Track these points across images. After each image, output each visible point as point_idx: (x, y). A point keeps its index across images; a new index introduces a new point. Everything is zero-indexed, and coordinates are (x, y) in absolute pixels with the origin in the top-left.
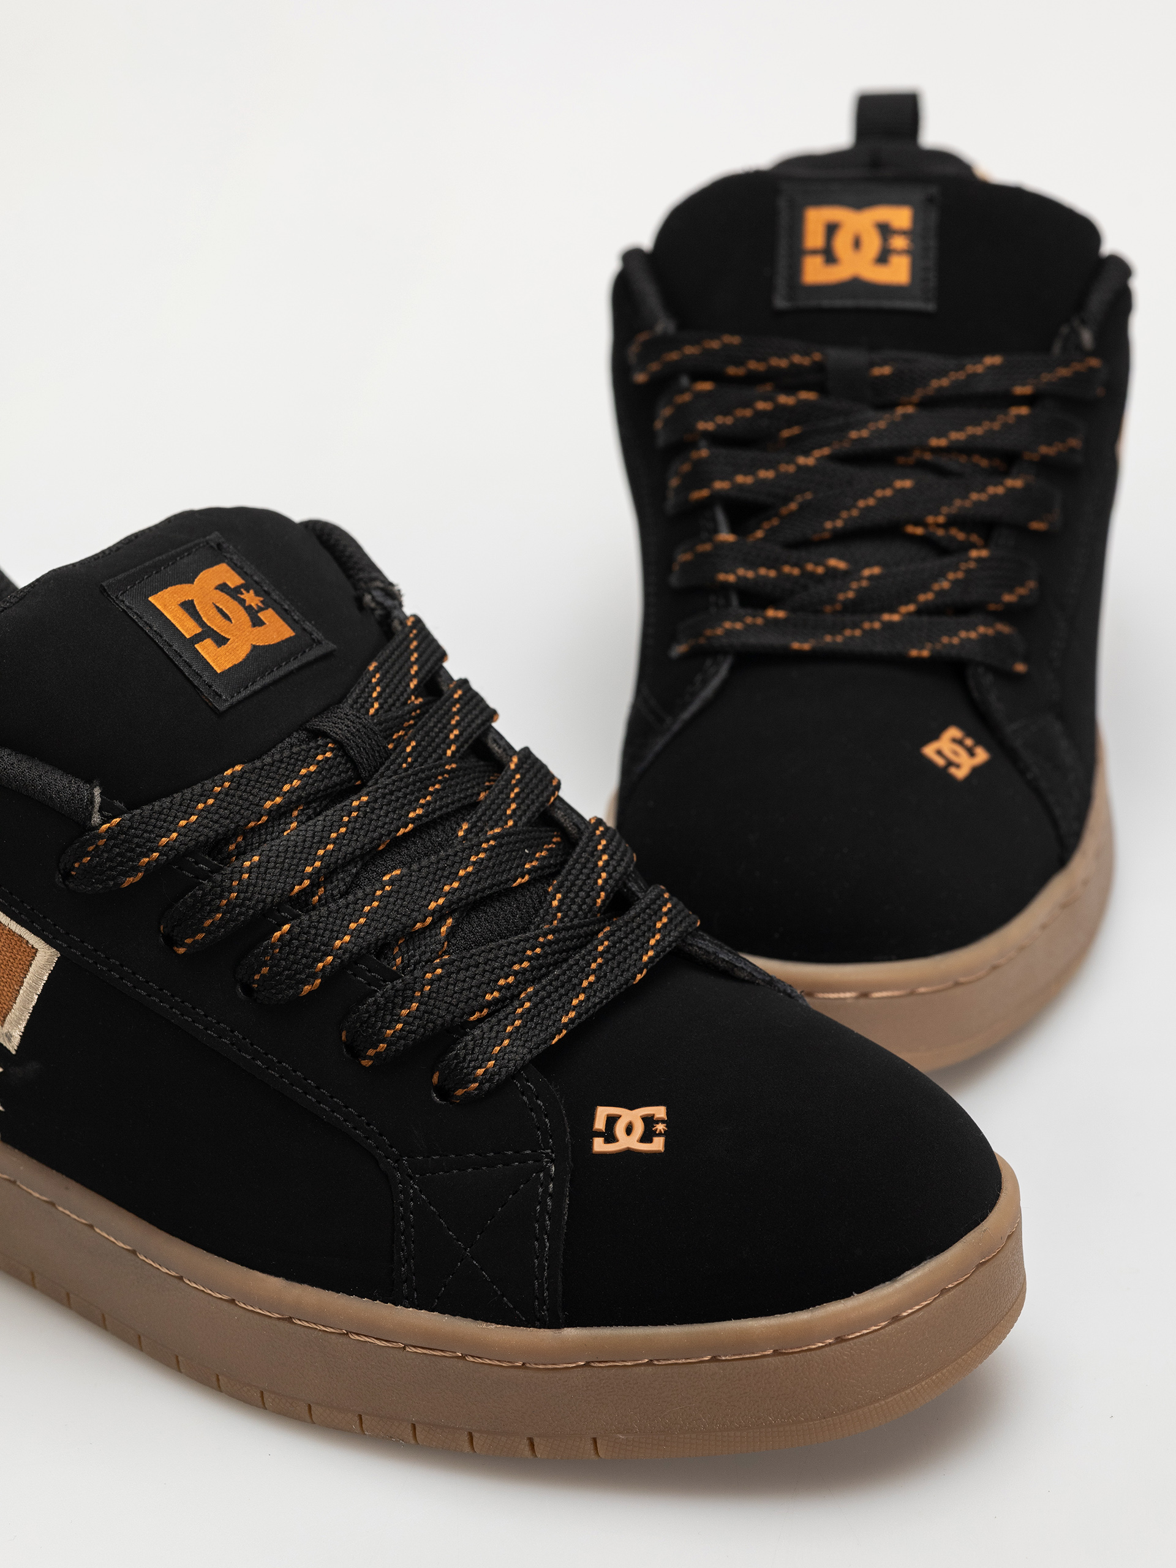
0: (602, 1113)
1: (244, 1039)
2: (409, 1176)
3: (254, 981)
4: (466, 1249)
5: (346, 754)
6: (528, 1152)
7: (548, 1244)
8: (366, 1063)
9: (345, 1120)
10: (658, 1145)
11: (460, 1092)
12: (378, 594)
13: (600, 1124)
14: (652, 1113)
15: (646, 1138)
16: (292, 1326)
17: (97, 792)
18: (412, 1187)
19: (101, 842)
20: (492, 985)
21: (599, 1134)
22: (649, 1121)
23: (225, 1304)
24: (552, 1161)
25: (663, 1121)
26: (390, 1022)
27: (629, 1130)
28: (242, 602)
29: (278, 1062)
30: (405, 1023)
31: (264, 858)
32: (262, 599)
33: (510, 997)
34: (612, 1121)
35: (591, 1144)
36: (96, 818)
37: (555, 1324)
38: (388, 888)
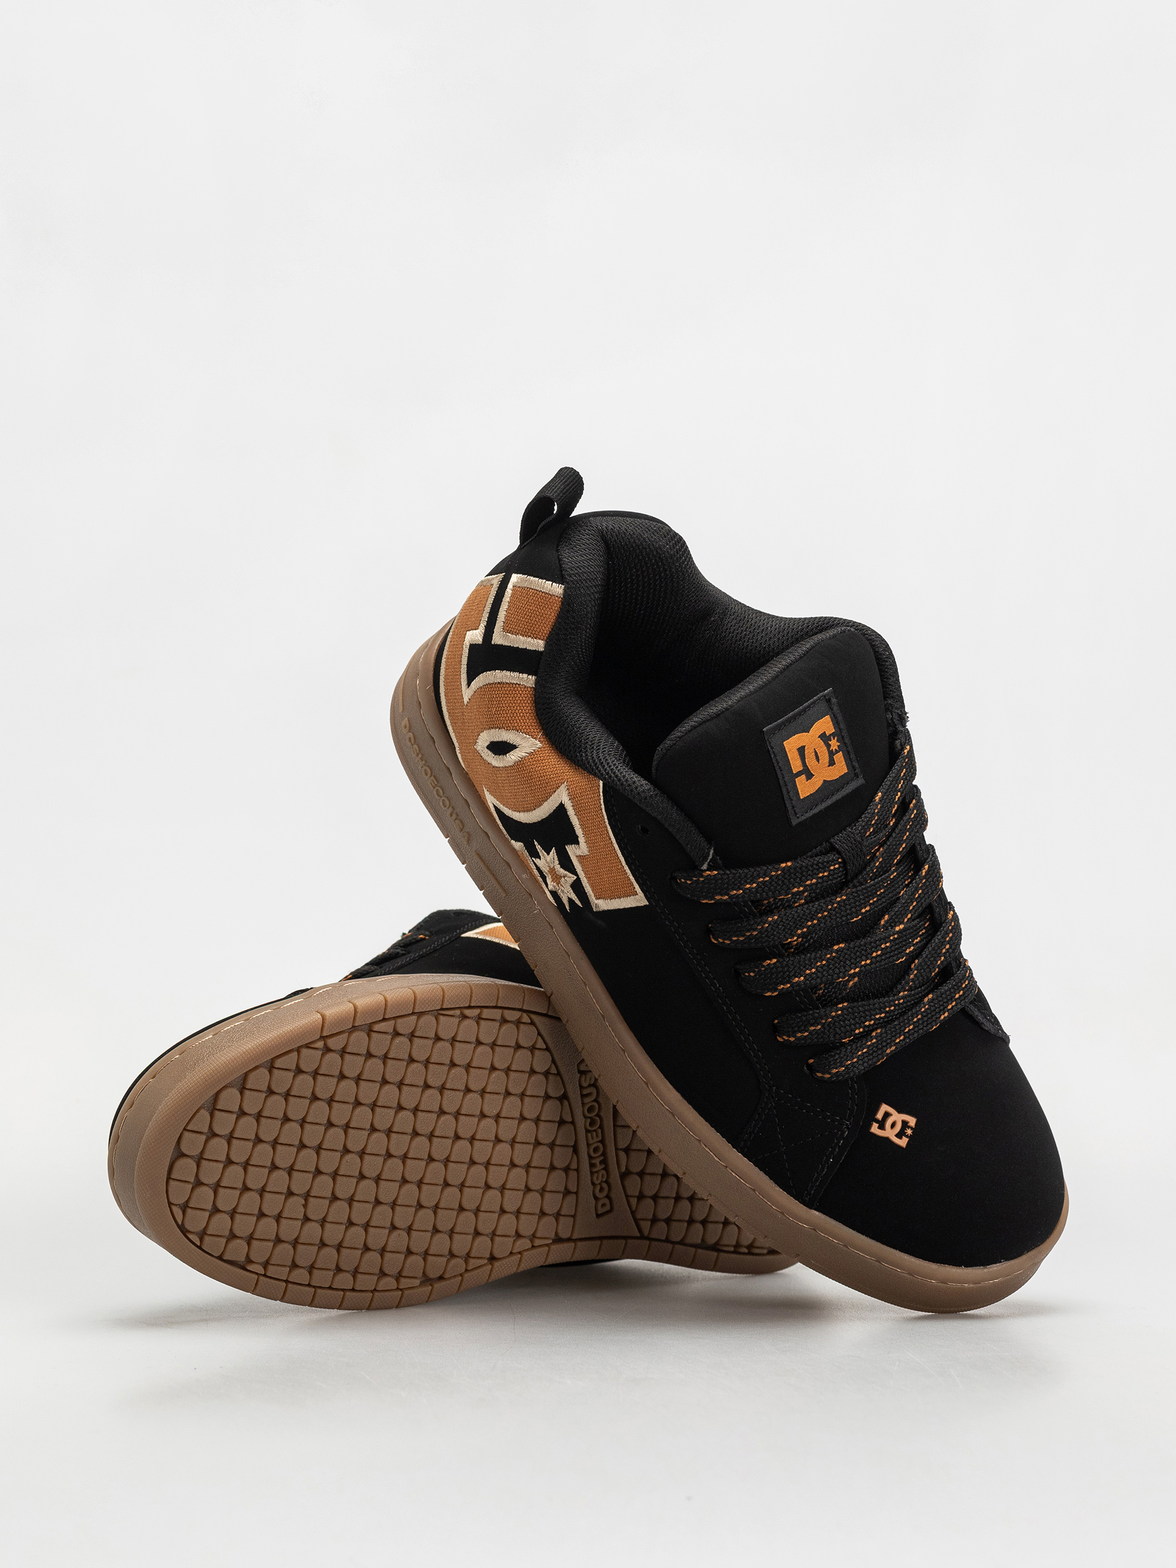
0: (884, 1108)
1: (723, 992)
2: (773, 1097)
3: (744, 975)
4: (783, 1147)
5: (845, 869)
6: (838, 1118)
7: (826, 1170)
8: (780, 1039)
9: (754, 1056)
10: (903, 1142)
11: (819, 1075)
12: (896, 717)
13: (879, 1116)
14: (909, 1120)
15: (899, 1135)
16: (673, 1118)
17: (712, 852)
18: (771, 1103)
19: (702, 879)
20: (860, 1024)
21: (877, 1121)
22: (905, 1124)
23: (643, 1083)
24: (848, 1128)
25: (912, 1128)
26: (802, 1030)
27: (893, 1125)
28: (828, 746)
29: (735, 1013)
30: (810, 1033)
31: (779, 919)
32: (839, 744)
33: (867, 1034)
34: (887, 1115)
35: (870, 1126)
36: (705, 867)
37: (809, 1205)
38: (834, 954)
